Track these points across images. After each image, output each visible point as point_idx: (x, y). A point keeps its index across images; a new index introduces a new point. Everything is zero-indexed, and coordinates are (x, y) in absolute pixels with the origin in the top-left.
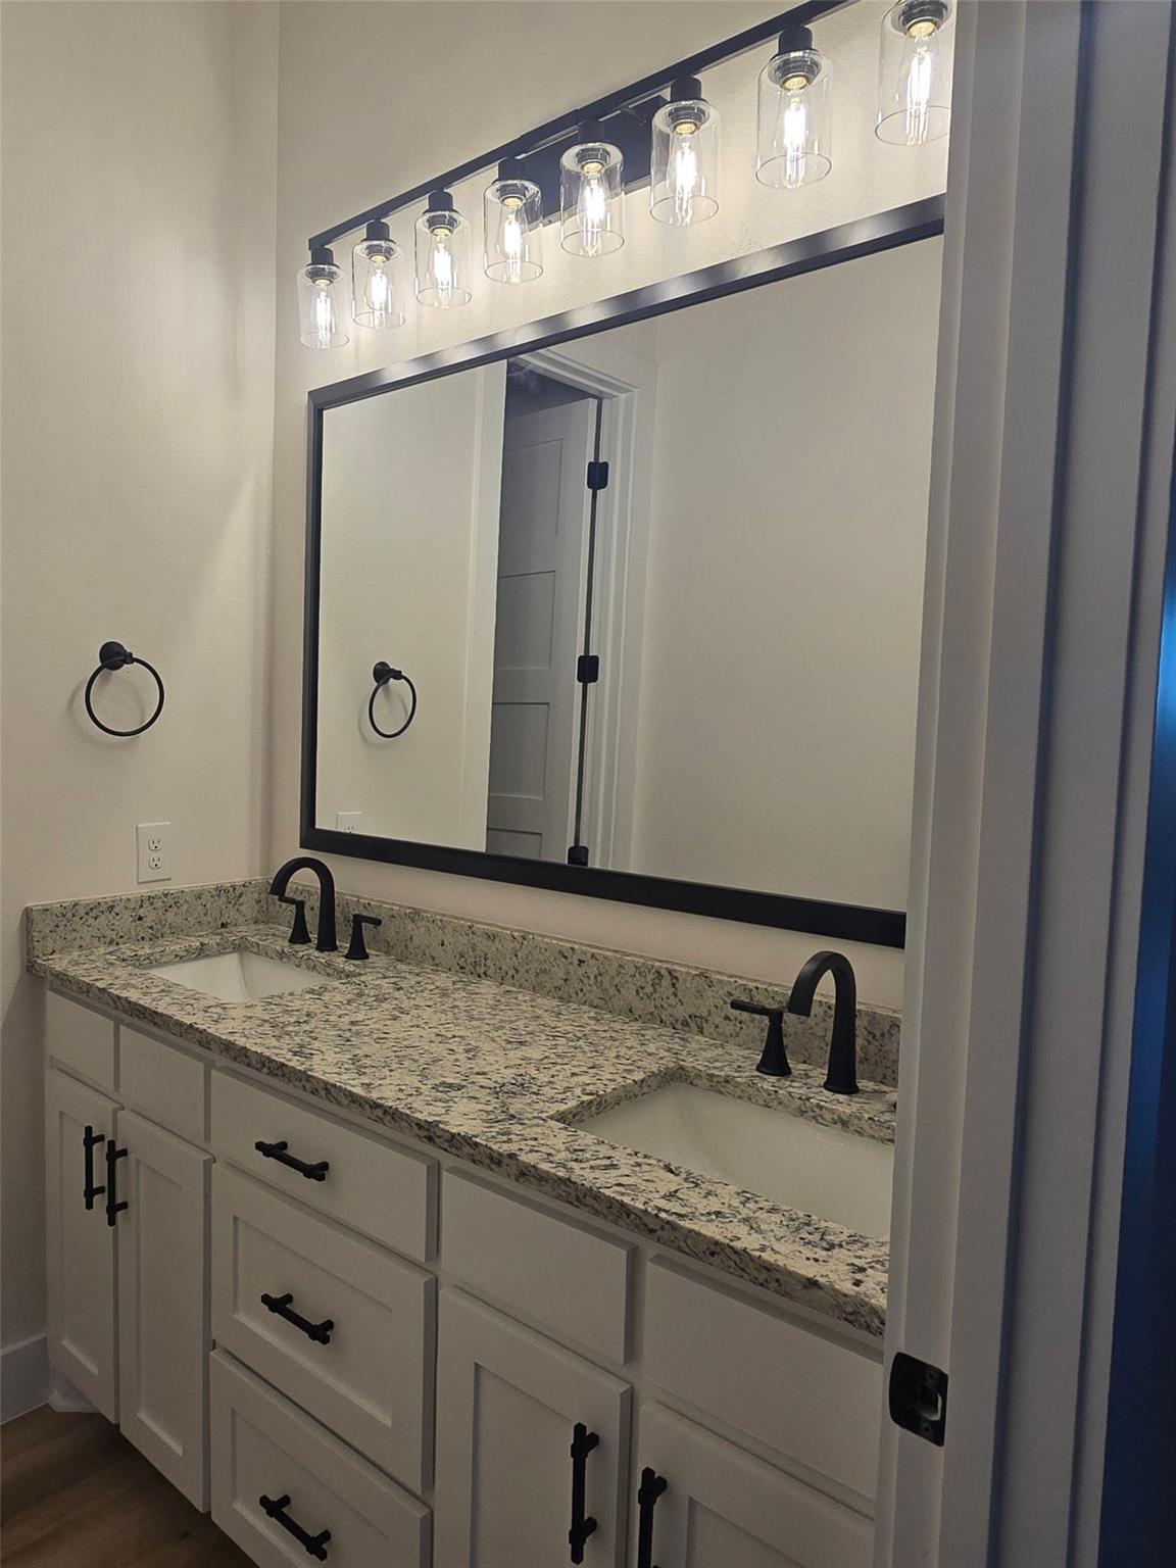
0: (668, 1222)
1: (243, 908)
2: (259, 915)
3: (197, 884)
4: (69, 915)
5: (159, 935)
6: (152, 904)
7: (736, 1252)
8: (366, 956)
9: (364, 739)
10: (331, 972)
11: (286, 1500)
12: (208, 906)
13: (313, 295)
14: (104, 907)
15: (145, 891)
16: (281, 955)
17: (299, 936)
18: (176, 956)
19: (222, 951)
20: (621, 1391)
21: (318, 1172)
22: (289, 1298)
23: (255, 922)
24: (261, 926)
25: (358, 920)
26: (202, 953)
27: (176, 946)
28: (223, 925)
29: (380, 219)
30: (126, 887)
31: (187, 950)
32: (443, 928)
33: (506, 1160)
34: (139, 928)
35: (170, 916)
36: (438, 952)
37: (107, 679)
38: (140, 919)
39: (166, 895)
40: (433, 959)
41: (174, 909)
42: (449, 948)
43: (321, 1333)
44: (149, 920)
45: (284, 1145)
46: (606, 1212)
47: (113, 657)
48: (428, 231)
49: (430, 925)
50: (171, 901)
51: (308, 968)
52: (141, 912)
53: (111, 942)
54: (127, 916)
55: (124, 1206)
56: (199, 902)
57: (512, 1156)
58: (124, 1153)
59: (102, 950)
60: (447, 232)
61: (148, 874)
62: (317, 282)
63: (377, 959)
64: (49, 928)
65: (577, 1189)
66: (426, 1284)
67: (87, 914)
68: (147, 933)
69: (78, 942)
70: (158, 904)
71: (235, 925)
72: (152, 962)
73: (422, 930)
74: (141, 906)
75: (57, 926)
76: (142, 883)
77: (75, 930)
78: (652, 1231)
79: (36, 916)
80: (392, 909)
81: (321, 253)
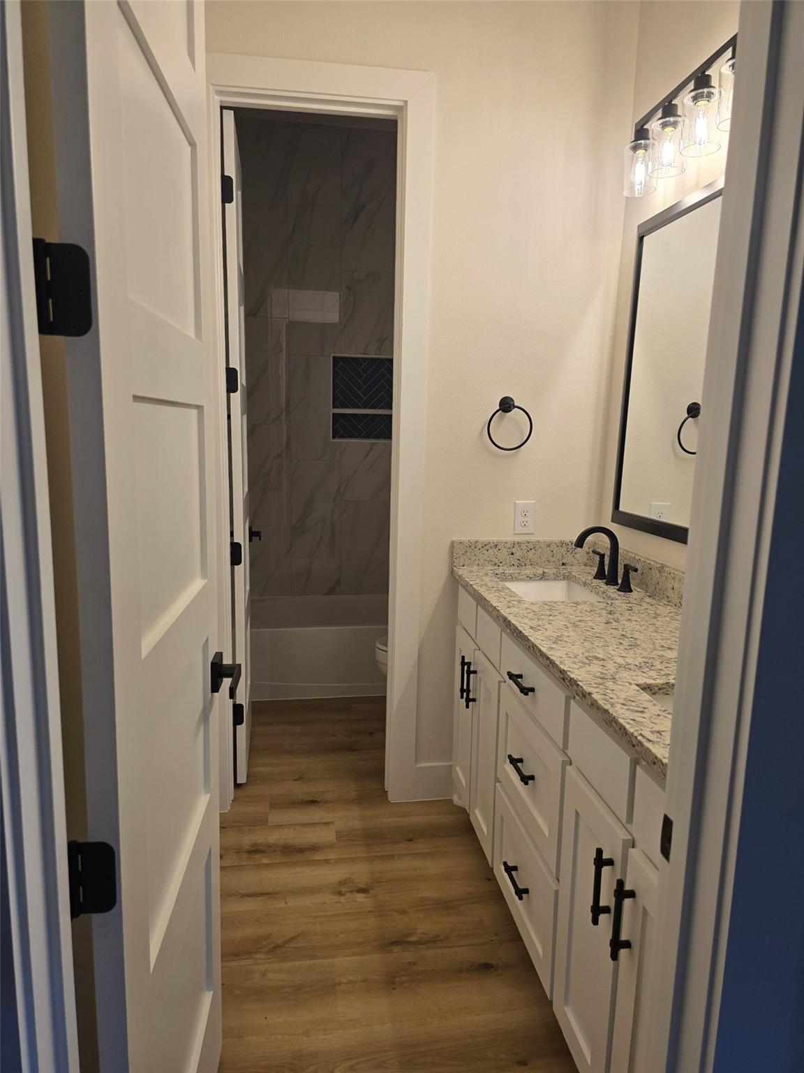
0: (640, 742)
1: (577, 556)
2: (588, 562)
3: (548, 538)
4: (473, 547)
5: (523, 564)
6: (520, 546)
7: (663, 764)
8: (631, 591)
9: (674, 451)
10: (605, 596)
11: (515, 868)
12: (554, 552)
13: (633, 161)
14: (492, 545)
15: (517, 539)
16: (585, 584)
17: (600, 575)
18: (528, 577)
19: (556, 577)
20: (624, 838)
21: (526, 691)
22: (521, 761)
23: (585, 565)
24: (588, 568)
25: (627, 569)
26: (543, 577)
27: (528, 571)
28: (563, 564)
29: (671, 101)
30: (505, 534)
31: (534, 575)
32: (674, 578)
33: (587, 696)
34: (511, 559)
35: (530, 554)
36: (670, 593)
37: (501, 418)
38: (512, 554)
39: (529, 542)
40: (668, 597)
41: (533, 550)
42: (676, 591)
43: (526, 779)
44: (518, 554)
45: (520, 676)
46: (618, 730)
47: (506, 405)
48: (692, 104)
49: (668, 575)
50: (533, 547)
51: (595, 593)
52: (513, 550)
53: (495, 565)
54: (505, 552)
55: (474, 700)
56: (549, 548)
57: (590, 694)
58: (475, 672)
59: (489, 568)
60: (706, 102)
61: (519, 529)
62: (637, 152)
63: (637, 593)
64: (462, 552)
65: (610, 717)
66: (563, 762)
67: (483, 547)
68: (516, 563)
69: (477, 562)
70: (523, 547)
71: (572, 565)
72: (513, 578)
73: (664, 578)
74: (513, 547)
75: (466, 552)
76: (517, 534)
77: (475, 555)
78: (634, 746)
79: (455, 545)
80: (650, 564)
81: (641, 133)
